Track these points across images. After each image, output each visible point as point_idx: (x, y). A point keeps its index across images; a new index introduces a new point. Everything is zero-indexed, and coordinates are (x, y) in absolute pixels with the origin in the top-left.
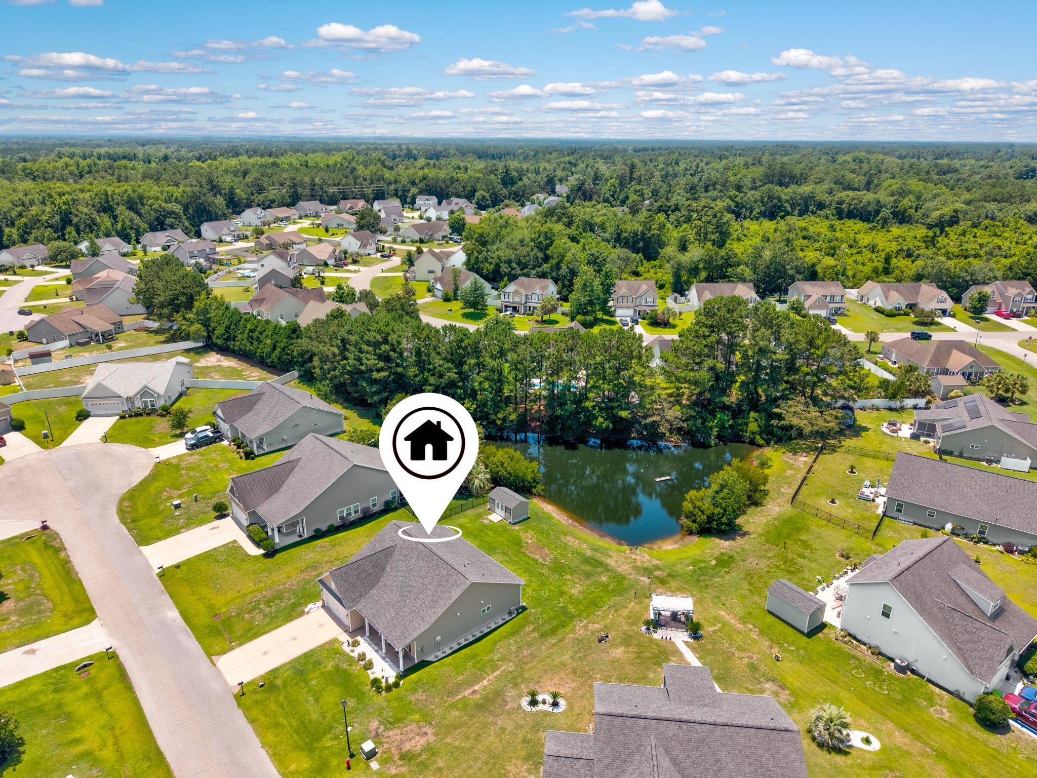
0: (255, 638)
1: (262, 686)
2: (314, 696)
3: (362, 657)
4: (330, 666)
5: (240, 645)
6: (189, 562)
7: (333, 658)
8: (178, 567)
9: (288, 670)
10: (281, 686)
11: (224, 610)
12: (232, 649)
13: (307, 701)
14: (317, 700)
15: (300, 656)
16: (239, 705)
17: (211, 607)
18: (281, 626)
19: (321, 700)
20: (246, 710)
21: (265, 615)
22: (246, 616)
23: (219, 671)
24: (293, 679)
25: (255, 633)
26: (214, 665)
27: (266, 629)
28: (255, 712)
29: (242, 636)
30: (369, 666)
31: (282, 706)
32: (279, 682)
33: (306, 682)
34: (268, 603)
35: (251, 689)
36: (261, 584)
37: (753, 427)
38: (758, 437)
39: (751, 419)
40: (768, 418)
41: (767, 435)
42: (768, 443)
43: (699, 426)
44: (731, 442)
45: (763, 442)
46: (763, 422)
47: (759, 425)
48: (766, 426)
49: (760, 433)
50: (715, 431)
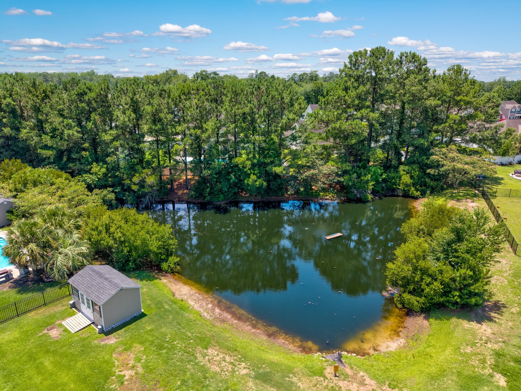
37: (406, 179)
38: (413, 189)
39: (402, 172)
40: (423, 167)
41: (421, 186)
42: (423, 194)
43: (356, 181)
44: (385, 196)
45: (419, 193)
46: (416, 173)
47: (412, 177)
48: (419, 178)
49: (414, 184)
50: (371, 185)
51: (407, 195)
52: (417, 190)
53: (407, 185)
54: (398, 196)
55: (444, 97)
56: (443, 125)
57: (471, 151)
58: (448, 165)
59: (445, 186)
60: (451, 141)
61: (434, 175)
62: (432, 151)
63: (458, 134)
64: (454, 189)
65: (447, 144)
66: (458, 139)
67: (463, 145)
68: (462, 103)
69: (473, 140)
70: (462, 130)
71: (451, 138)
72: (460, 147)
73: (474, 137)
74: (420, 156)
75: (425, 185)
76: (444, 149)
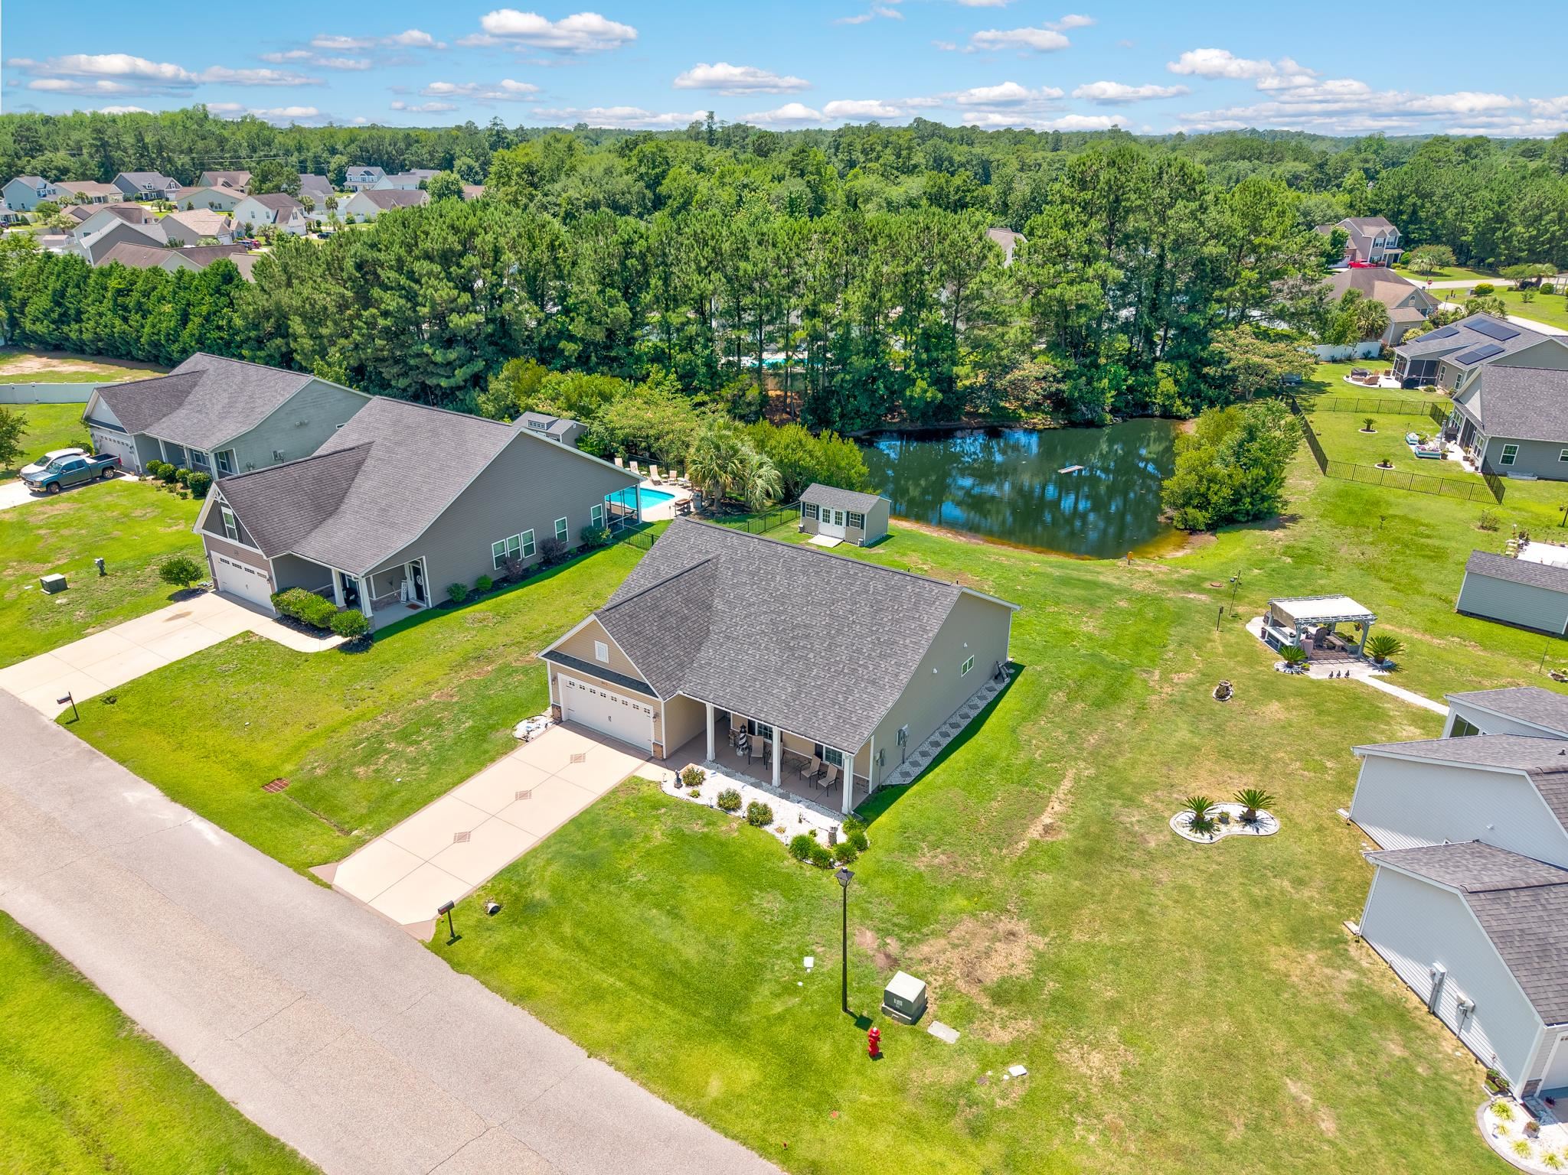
0: (415, 810)
1: (493, 912)
2: (658, 906)
3: (729, 803)
4: (658, 835)
5: (380, 830)
6: (135, 687)
7: (658, 818)
8: (110, 699)
9: (549, 862)
10: (551, 902)
11: (289, 767)
12: (361, 843)
13: (644, 920)
14: (674, 914)
15: (564, 827)
16: (457, 966)
17: (246, 768)
18: (469, 776)
19: (683, 911)
20: (485, 974)
21: (411, 761)
22: (361, 770)
23: (349, 899)
24: (575, 879)
25: (409, 801)
26: (329, 887)
27: (434, 787)
28: (515, 974)
29: (371, 812)
30: (760, 817)
31: (580, 946)
32: (539, 894)
33: (618, 879)
34: (404, 736)
35: (472, 922)
36: (362, 706)
37: (1167, 385)
38: (1179, 402)
39: (1159, 375)
40: (1197, 364)
41: (1192, 398)
42: (1196, 411)
43: (1084, 390)
44: (1132, 417)
45: (1189, 409)
46: (1184, 375)
47: (1177, 382)
48: (1190, 383)
49: (1180, 395)
50: (1109, 398)
51: (1168, 414)
52: (1186, 404)
53: (1169, 397)
54: (1153, 416)
55: (1233, 240)
56: (1230, 289)
57: (1277, 335)
58: (1238, 359)
59: (1232, 397)
60: (1243, 316)
61: (1213, 378)
62: (1210, 335)
63: (1256, 305)
64: (1247, 401)
65: (1237, 322)
66: (1256, 313)
67: (1264, 324)
68: (1263, 250)
69: (1281, 315)
70: (1263, 297)
71: (1243, 311)
72: (1258, 327)
73: (1281, 310)
74: (1192, 345)
75: (1199, 396)
76: (1230, 333)
